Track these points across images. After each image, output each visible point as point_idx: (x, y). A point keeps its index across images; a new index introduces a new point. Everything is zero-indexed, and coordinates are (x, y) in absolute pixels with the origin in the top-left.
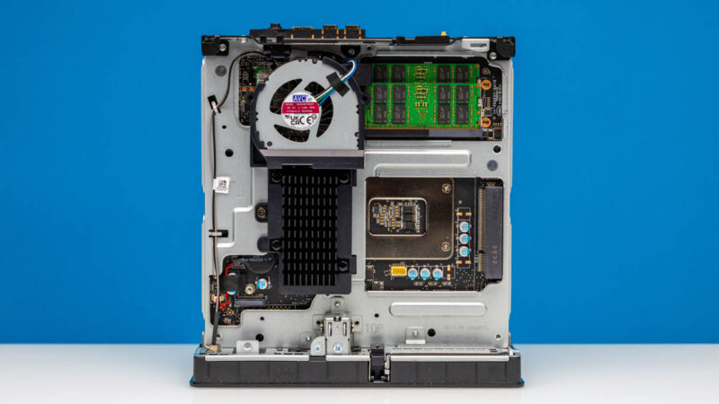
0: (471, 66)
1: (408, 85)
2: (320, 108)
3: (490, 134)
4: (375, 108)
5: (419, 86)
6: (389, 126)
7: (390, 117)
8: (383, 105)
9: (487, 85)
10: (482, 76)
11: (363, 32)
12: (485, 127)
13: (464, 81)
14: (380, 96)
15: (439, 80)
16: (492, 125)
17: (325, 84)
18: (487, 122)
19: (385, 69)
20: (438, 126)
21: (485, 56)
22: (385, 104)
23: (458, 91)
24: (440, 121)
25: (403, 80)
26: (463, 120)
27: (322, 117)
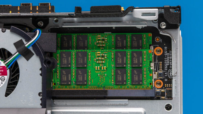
0: (145, 35)
1: (89, 52)
2: (8, 71)
3: (163, 94)
4: (61, 72)
5: (99, 53)
6: (73, 87)
7: (74, 79)
8: (67, 69)
9: (159, 51)
10: (154, 44)
11: (53, 8)
12: (158, 89)
13: (138, 47)
14: (65, 62)
15: (116, 48)
16: (164, 86)
17: (13, 50)
18: (160, 84)
19: (70, 38)
20: (116, 87)
21: (156, 26)
22: (70, 68)
23: (133, 56)
24: (117, 83)
25: (85, 47)
26: (138, 82)
27: (10, 80)
